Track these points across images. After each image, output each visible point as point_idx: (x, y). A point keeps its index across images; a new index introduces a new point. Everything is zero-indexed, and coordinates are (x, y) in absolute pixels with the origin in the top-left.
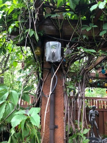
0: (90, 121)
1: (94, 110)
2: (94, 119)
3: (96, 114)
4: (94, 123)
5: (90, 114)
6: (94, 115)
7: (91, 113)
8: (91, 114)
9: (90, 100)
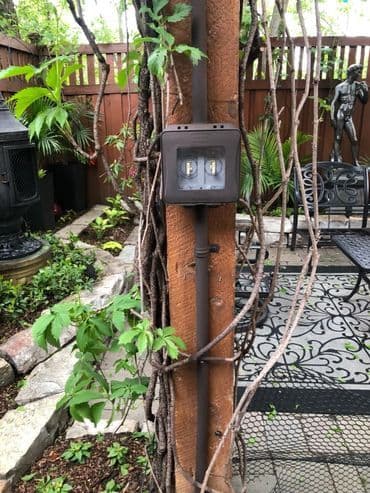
0: (332, 118)
1: (351, 83)
2: (346, 113)
3: (358, 96)
4: (345, 127)
5: (337, 94)
6: (351, 98)
7: (340, 92)
8: (341, 95)
9: (343, 47)
